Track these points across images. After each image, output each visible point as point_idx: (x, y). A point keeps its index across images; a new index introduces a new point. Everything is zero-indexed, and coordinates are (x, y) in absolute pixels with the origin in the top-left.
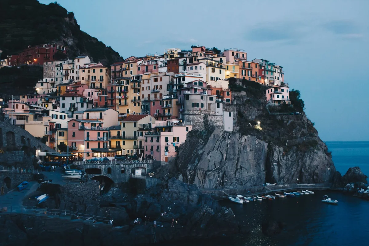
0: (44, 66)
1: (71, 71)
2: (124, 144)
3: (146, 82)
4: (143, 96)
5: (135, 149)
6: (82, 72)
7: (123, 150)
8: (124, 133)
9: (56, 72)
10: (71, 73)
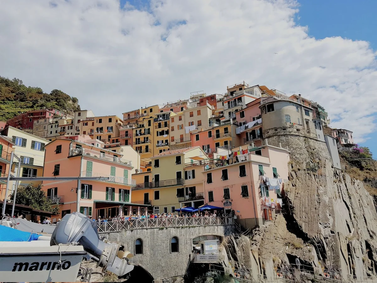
0: (34, 125)
1: (69, 127)
2: (157, 196)
3: (176, 119)
4: (173, 138)
5: (181, 203)
6: (84, 125)
7: (156, 208)
8: (157, 177)
9: (50, 130)
10: (68, 129)
